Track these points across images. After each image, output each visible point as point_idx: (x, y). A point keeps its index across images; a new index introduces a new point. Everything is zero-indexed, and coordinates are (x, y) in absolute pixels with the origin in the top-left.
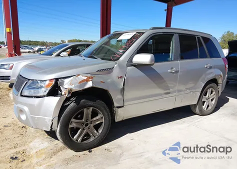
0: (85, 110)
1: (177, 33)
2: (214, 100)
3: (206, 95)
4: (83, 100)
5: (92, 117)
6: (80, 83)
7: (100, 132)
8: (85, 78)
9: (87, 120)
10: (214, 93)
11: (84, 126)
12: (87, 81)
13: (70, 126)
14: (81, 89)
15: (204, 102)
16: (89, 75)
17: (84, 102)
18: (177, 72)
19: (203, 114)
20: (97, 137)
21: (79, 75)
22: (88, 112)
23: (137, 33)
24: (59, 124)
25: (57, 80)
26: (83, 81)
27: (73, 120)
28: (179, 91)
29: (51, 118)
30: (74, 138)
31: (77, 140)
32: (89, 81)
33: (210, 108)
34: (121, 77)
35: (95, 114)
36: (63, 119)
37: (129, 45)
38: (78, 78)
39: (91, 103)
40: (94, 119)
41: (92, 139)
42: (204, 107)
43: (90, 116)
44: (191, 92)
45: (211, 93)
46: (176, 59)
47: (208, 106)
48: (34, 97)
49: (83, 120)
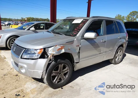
0: (60, 65)
1: (105, 20)
2: (121, 56)
3: (117, 53)
4: (59, 60)
5: (63, 69)
6: (58, 50)
7: (67, 77)
8: (60, 47)
9: (60, 71)
10: (121, 52)
11: (59, 74)
12: (61, 49)
13: (52, 75)
14: (59, 54)
15: (117, 57)
16: (62, 46)
17: (59, 61)
18: (105, 42)
19: (116, 63)
20: (65, 80)
21: (56, 46)
22: (61, 66)
23: (84, 19)
24: (46, 74)
25: (44, 49)
26: (59, 49)
27: (54, 71)
28: (106, 52)
29: (42, 71)
30: (54, 81)
31: (55, 83)
32: (63, 49)
33: (119, 60)
34: (78, 46)
35: (64, 67)
36: (49, 71)
37: (81, 27)
38: (57, 48)
39: (63, 61)
40: (64, 70)
41: (62, 81)
42: (116, 60)
43: (62, 68)
44: (111, 52)
45: (120, 52)
46: (104, 34)
47: (118, 59)
48: (31, 59)
49: (58, 71)
